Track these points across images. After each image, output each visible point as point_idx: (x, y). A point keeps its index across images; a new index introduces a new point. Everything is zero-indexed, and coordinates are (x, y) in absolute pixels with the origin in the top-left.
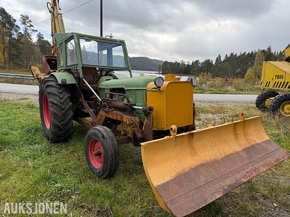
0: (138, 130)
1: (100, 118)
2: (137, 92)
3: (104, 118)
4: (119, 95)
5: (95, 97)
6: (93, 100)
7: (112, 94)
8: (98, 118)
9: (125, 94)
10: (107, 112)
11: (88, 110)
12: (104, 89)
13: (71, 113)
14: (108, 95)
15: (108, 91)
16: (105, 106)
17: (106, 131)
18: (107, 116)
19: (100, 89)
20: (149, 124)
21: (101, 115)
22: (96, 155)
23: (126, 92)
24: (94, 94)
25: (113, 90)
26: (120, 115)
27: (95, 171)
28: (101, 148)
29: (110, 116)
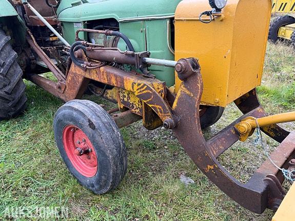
0: (164, 108)
1: (73, 78)
2: (148, 25)
3: (81, 80)
4: (107, 34)
5: (54, 38)
6: (52, 44)
7: (88, 33)
8: (69, 78)
9: (118, 30)
10: (86, 70)
11: (48, 63)
12: (72, 23)
13: (19, 71)
14: (81, 35)
15: (81, 27)
16: (80, 57)
17: (94, 112)
18: (87, 76)
19: (62, 23)
20: (191, 98)
21: (75, 74)
22: (80, 155)
23: (120, 26)
24: (52, 33)
25: (91, 24)
26: (116, 76)
27: (83, 181)
28: (89, 141)
29: (94, 77)
